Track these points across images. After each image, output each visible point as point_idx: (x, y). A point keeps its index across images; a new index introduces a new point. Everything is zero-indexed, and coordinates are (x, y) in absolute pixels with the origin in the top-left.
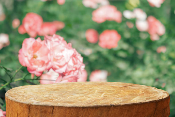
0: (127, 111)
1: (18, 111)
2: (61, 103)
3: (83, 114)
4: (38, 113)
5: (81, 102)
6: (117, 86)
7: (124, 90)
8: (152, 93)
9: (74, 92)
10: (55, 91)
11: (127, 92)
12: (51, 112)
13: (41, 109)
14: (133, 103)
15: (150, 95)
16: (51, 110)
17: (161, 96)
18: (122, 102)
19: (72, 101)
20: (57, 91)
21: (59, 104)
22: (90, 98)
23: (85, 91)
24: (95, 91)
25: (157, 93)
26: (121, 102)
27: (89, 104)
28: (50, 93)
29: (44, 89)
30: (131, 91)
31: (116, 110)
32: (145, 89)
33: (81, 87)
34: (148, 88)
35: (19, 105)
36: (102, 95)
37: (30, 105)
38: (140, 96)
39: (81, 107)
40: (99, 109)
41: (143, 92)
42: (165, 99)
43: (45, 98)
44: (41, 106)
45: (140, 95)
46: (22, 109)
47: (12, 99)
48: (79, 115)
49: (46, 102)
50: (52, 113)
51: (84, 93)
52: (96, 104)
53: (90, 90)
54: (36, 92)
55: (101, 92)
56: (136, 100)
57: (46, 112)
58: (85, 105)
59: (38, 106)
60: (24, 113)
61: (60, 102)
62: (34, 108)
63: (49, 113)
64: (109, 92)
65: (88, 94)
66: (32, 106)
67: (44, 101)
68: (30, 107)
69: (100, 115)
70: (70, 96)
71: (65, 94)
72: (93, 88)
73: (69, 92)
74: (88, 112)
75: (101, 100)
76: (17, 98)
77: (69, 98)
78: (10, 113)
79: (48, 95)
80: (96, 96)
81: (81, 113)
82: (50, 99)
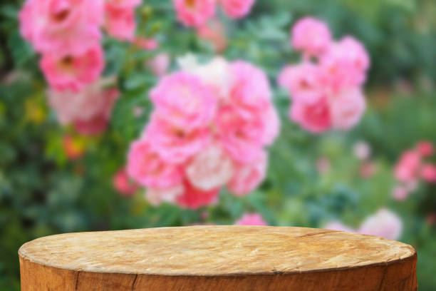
0: (313, 283)
1: (48, 283)
2: (153, 268)
4: (97, 288)
5: (203, 267)
6: (289, 234)
7: (307, 242)
8: (374, 249)
9: (186, 246)
10: (138, 244)
11: (315, 247)
12: (130, 285)
13: (105, 280)
14: (327, 268)
15: (370, 251)
16: (129, 282)
17: (395, 255)
18: (302, 266)
19: (181, 263)
20: (144, 245)
21: (148, 270)
22: (225, 258)
23: (211, 244)
24: (235, 244)
25: (386, 247)
26: (300, 266)
27: (221, 270)
28: (127, 248)
29: (114, 240)
30: (323, 245)
31: (286, 281)
32: (357, 241)
33: (202, 237)
34: (364, 239)
35: (53, 271)
36: (253, 252)
37: (79, 272)
38: (345, 254)
39: (202, 276)
40: (244, 280)
41: (351, 245)
42: (405, 259)
43: (115, 258)
44: (106, 274)
45: (344, 252)
46: (60, 279)
47: (36, 260)
49: (119, 266)
50: (133, 288)
51: (211, 248)
52: (238, 269)
53: (225, 242)
54: (94, 247)
55: (251, 247)
56: (337, 262)
57: (117, 286)
58: (212, 272)
59: (98, 273)
60: (64, 287)
62: (88, 278)
63: (124, 289)
64: (271, 247)
65: (218, 251)
66: (83, 274)
67: (114, 264)
68: (78, 276)
70: (176, 255)
71: (163, 249)
72: (230, 238)
73: (173, 245)
74: (219, 286)
75: (251, 262)
76: (48, 258)
77: (173, 258)
78: (30, 287)
79: (122, 253)
80: (239, 254)
81: (202, 288)
82: (128, 260)
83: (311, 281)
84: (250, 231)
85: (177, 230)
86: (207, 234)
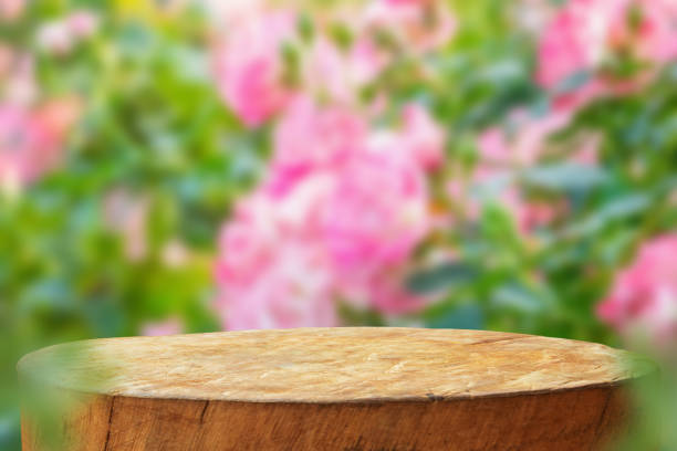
0: (492, 414)
2: (234, 391)
3: (321, 425)
4: (144, 421)
5: (315, 390)
6: (456, 341)
7: (482, 353)
8: (591, 362)
9: (287, 359)
10: (211, 355)
11: (496, 360)
12: (198, 417)
13: (157, 410)
14: (516, 391)
15: (585, 366)
16: (195, 412)
18: (475, 388)
19: (279, 384)
20: (220, 356)
21: (226, 394)
22: (350, 376)
23: (328, 355)
24: (367, 356)
25: (611, 360)
26: (471, 389)
27: (344, 393)
28: (192, 361)
29: (170, 349)
30: (510, 357)
31: (449, 411)
32: (564, 351)
33: (313, 344)
34: (574, 348)
36: (397, 367)
37: (115, 397)
38: (544, 370)
39: (313, 404)
40: (382, 409)
41: (554, 357)
43: (171, 375)
44: (157, 400)
45: (545, 367)
48: (305, 426)
49: (180, 388)
50: (202, 421)
51: (327, 361)
52: (371, 392)
53: (350, 352)
54: (139, 359)
55: (393, 359)
56: (531, 381)
57: (176, 418)
58: (330, 398)
59: (145, 399)
60: (91, 420)
61: (235, 387)
62: (129, 406)
63: (187, 422)
64: (424, 359)
65: (340, 365)
66: (121, 401)
67: (170, 385)
68: (112, 403)
69: (387, 428)
70: (272, 372)
71: (251, 363)
72: (359, 346)
73: (266, 357)
74: (341, 417)
75: (392, 382)
77: (266, 376)
79: (183, 368)
80: (372, 370)
81: (313, 421)
82: (194, 378)
83: (488, 410)
84: (390, 335)
86: (321, 340)
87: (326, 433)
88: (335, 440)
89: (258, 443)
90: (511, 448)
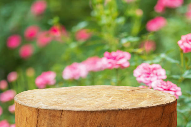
0: (134, 115)
1: (26, 114)
3: (91, 118)
4: (46, 117)
5: (90, 106)
6: (125, 90)
7: (132, 94)
8: (159, 97)
9: (82, 96)
10: (63, 95)
11: (135, 97)
12: (60, 116)
13: (50, 113)
14: (140, 107)
15: (158, 98)
16: (59, 114)
17: (168, 100)
19: (81, 105)
20: (65, 95)
21: (67, 108)
22: (98, 102)
23: (93, 95)
24: (103, 95)
25: (164, 97)
26: (129, 106)
27: (97, 108)
28: (58, 97)
29: (53, 93)
30: (139, 95)
31: (123, 113)
32: (153, 93)
33: (89, 91)
34: (155, 92)
35: (28, 109)
36: (110, 98)
37: (39, 109)
38: (148, 100)
39: (89, 111)
40: (106, 113)
41: (150, 96)
42: (172, 103)
43: (53, 102)
44: (50, 110)
46: (31, 113)
47: (21, 103)
48: (87, 119)
49: (55, 106)
50: (61, 117)
51: (93, 97)
52: (104, 107)
53: (98, 94)
54: (45, 96)
55: (109, 96)
56: (144, 104)
57: (54, 116)
58: (93, 109)
59: (47, 110)
60: (33, 117)
61: (69, 106)
62: (43, 112)
63: (57, 118)
64: (117, 96)
65: (96, 98)
66: (41, 110)
67: (53, 105)
68: (38, 111)
69: (108, 120)
70: (79, 101)
71: (73, 98)
72: (101, 92)
73: (77, 96)
74: (96, 116)
75: (109, 104)
76: (26, 102)
77: (77, 102)
78: (19, 117)
79: (56, 99)
80: (104, 100)
81: (89, 117)
82: (59, 103)
83: (133, 114)
84: (109, 88)
85: (79, 87)
86: (91, 90)
87: (92, 121)
88: (95, 123)
89: (75, 125)
90: (139, 126)
